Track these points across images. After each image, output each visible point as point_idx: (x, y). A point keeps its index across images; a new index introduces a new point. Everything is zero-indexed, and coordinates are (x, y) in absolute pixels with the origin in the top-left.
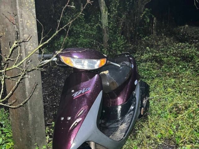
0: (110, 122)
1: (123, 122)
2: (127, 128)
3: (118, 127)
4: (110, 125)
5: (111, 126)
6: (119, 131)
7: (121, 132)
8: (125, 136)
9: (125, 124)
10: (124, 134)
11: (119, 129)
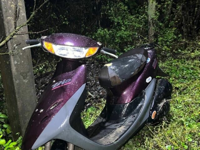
0: (110, 122)
1: (122, 125)
2: (123, 132)
3: (115, 129)
4: (109, 125)
5: (109, 127)
6: (114, 134)
7: (116, 135)
8: (118, 141)
9: (124, 126)
10: (117, 137)
11: (115, 131)
